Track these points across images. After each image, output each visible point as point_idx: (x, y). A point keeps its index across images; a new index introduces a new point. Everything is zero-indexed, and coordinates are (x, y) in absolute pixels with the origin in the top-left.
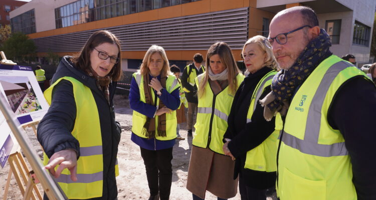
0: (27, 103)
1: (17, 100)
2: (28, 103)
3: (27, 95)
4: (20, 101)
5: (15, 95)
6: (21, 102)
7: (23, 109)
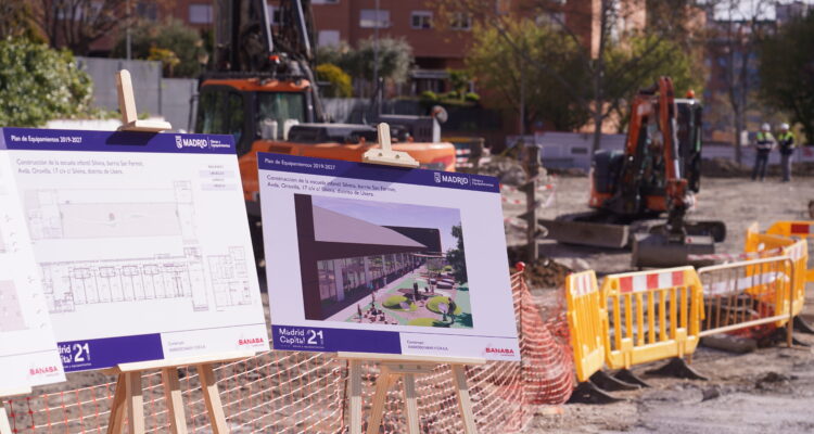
0: (408, 296)
1: (368, 276)
2: (414, 295)
3: (423, 268)
4: (379, 283)
5: (367, 261)
6: (382, 286)
7: (378, 307)
